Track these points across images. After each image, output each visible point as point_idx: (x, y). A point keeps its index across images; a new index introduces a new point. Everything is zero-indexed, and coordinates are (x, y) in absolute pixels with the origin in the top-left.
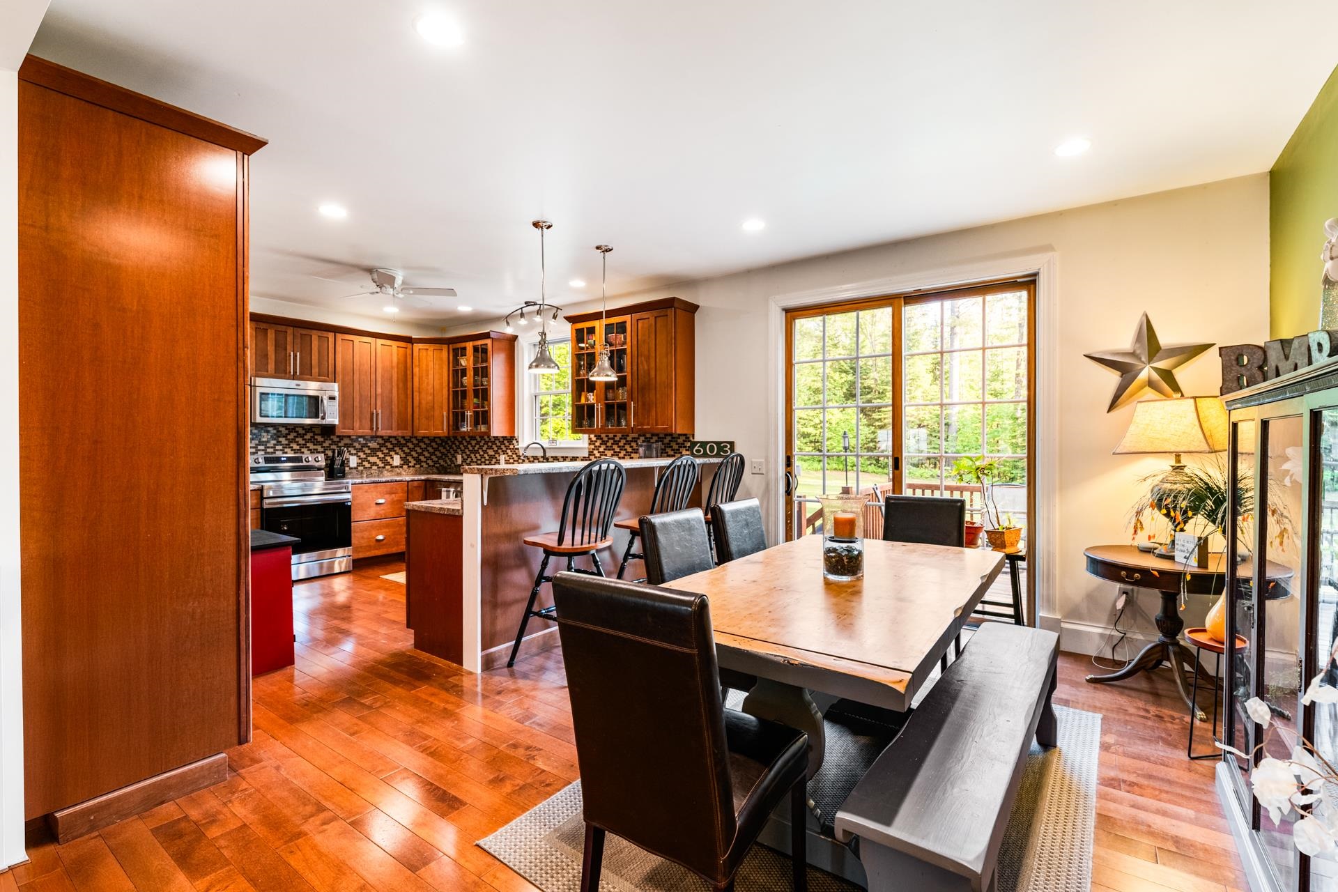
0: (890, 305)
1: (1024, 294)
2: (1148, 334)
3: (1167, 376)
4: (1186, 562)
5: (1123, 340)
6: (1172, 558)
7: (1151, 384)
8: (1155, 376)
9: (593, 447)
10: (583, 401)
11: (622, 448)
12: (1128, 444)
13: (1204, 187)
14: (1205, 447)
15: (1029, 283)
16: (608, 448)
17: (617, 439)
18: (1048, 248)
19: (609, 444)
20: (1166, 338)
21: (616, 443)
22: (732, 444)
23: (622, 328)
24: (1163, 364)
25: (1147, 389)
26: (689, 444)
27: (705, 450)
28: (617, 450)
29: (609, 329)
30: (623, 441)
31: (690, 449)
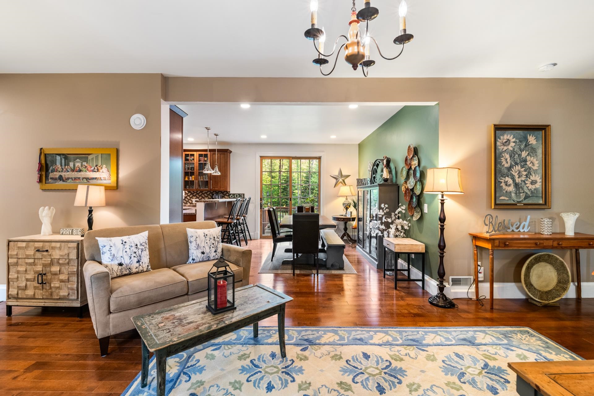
0: (289, 159)
1: (318, 160)
2: (341, 172)
3: (344, 181)
4: (348, 216)
5: (336, 173)
6: (346, 216)
7: (341, 182)
8: (342, 181)
9: (187, 195)
10: (187, 179)
11: (200, 196)
12: (339, 194)
13: (349, 145)
14: (351, 195)
15: (319, 158)
16: (194, 196)
17: (198, 192)
18: (323, 151)
19: (194, 194)
20: (344, 174)
21: (198, 194)
22: (244, 194)
23: (206, 156)
24: (343, 179)
25: (341, 183)
26: (228, 194)
27: (234, 196)
28: (198, 196)
29: (200, 155)
30: (201, 193)
31: (229, 196)
